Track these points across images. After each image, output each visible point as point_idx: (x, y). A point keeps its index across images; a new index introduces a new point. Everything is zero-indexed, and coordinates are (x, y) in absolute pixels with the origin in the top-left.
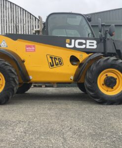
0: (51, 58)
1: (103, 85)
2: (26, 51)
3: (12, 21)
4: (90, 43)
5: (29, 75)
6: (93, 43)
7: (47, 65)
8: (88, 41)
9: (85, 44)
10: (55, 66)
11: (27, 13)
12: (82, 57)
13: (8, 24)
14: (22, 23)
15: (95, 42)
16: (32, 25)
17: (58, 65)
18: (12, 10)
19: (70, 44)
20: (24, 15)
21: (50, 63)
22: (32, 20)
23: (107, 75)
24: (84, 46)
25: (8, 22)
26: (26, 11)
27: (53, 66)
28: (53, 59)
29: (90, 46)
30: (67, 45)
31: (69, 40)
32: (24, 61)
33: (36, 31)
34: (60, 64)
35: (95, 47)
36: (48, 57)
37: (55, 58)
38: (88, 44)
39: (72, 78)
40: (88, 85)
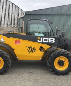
0: (29, 48)
1: (57, 64)
2: (15, 44)
3: (6, 11)
4: (51, 39)
5: (17, 56)
6: (53, 39)
7: (27, 52)
8: (50, 39)
9: (48, 40)
10: (31, 52)
11: (15, 6)
12: (46, 47)
13: (3, 12)
14: (12, 12)
15: (54, 39)
16: (18, 13)
17: (33, 51)
18: (6, 4)
19: (40, 40)
20: (13, 7)
21: (29, 50)
22: (18, 10)
23: (59, 59)
24: (47, 41)
25: (3, 11)
26: (14, 4)
27: (30, 52)
28: (30, 49)
29: (51, 41)
30: (38, 41)
31: (39, 38)
32: (14, 49)
33: (20, 17)
34: (34, 51)
35: (54, 42)
36: (28, 47)
37: (31, 48)
38: (50, 40)
39: (41, 58)
40: (49, 65)
